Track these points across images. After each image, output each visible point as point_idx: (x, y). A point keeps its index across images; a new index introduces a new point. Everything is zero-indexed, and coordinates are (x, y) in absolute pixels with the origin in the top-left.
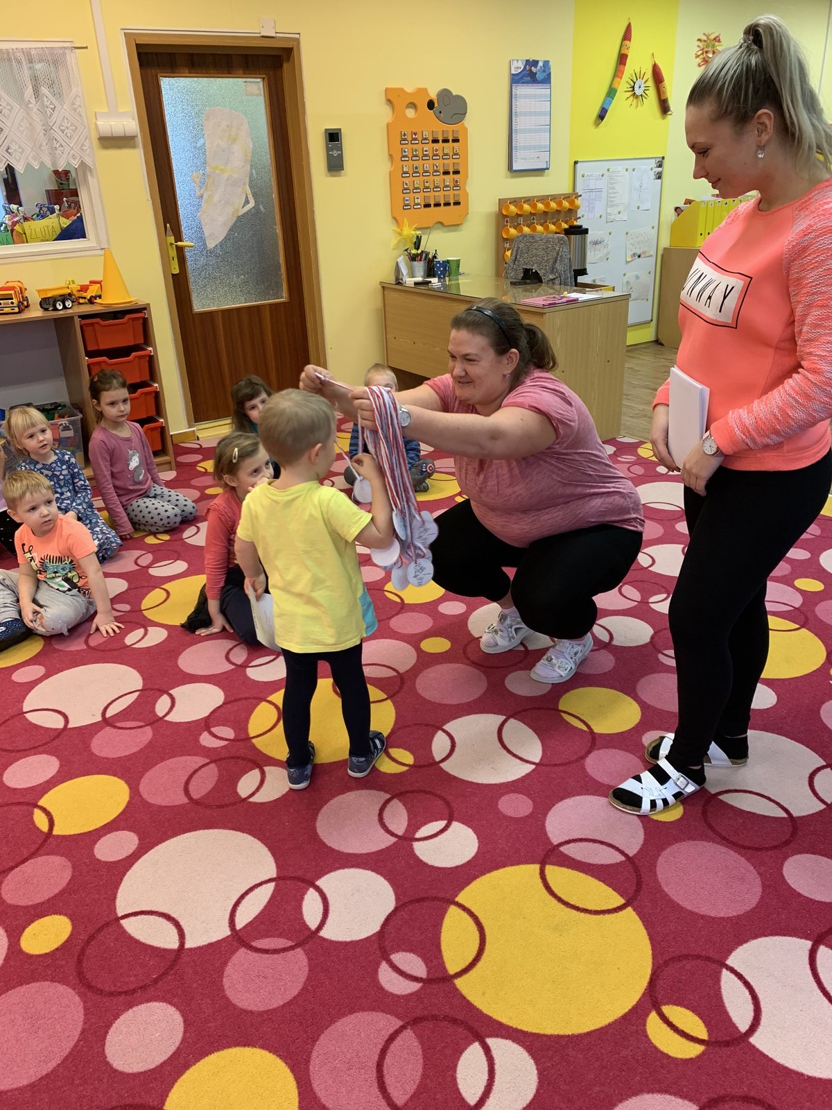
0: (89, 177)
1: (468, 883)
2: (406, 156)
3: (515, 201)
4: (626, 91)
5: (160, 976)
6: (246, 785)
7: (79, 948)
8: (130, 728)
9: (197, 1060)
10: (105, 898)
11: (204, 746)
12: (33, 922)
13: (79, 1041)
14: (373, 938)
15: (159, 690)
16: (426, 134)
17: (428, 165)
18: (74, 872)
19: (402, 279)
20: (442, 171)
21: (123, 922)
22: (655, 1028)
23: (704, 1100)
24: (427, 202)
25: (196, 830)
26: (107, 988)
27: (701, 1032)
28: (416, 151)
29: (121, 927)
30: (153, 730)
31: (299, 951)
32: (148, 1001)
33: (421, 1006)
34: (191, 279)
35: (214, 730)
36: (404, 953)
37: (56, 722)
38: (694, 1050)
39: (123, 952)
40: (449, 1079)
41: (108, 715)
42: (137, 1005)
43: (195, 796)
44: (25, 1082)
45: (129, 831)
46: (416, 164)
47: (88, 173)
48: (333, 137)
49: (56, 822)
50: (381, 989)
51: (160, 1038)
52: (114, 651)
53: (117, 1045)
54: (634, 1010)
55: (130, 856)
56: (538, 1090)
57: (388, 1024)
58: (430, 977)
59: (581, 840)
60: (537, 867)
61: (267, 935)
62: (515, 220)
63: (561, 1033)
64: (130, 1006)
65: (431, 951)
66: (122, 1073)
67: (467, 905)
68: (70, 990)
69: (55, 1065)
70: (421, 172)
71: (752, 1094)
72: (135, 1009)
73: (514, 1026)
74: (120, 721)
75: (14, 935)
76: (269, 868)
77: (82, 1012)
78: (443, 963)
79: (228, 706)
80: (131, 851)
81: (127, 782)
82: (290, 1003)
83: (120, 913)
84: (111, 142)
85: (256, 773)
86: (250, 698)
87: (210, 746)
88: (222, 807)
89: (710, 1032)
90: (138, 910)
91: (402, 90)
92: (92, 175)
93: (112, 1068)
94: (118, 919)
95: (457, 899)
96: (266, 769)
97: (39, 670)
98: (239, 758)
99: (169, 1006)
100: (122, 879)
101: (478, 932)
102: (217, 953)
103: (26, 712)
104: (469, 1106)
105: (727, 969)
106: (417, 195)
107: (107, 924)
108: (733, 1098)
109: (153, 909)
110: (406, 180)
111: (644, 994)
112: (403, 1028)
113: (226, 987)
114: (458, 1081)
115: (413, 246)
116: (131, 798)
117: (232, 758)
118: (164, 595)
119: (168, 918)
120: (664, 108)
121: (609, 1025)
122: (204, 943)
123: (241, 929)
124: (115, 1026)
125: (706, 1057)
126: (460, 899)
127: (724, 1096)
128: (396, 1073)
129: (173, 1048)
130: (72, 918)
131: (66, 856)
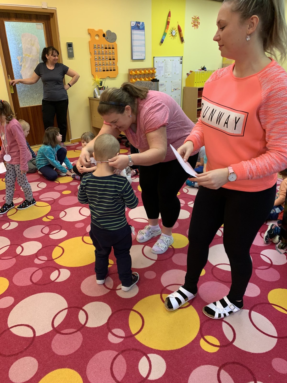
1: (136, 302)
2: (96, 53)
3: (134, 70)
4: (170, 34)
5: (27, 347)
6: (54, 276)
8: (7, 259)
9: (45, 375)
10: (3, 322)
11: (36, 264)
14: (105, 325)
15: (17, 245)
16: (103, 46)
17: (104, 57)
19: (96, 96)
20: (109, 59)
21: (11, 330)
22: (203, 344)
23: (221, 365)
24: (104, 69)
25: (36, 294)
26: (7, 354)
27: (217, 343)
28: (99, 51)
29: (10, 331)
30: (16, 259)
31: (79, 332)
32: (24, 356)
33: (124, 346)
34: (19, 95)
35: (39, 257)
36: (116, 329)
38: (216, 349)
39: (12, 340)
40: (136, 370)
42: (20, 359)
43: (35, 281)
45: (10, 296)
46: (100, 56)
48: (70, 45)
50: (109, 342)
51: (30, 369)
53: (13, 374)
54: (196, 338)
55: (11, 305)
56: (166, 370)
57: (113, 354)
58: (126, 336)
59: (173, 285)
60: (159, 295)
61: (66, 328)
62: (135, 76)
63: (173, 349)
64: (17, 359)
65: (126, 327)
67: (137, 310)
70: (101, 59)
71: (236, 361)
72: (19, 360)
73: (157, 349)
74: (3, 257)
76: (65, 304)
78: (130, 331)
79: (44, 249)
80: (11, 304)
81: (7, 279)
82: (77, 351)
83: (9, 326)
85: (56, 272)
86: (51, 245)
87: (39, 263)
88: (45, 284)
89: (220, 343)
90: (17, 324)
91: (94, 30)
93: (12, 382)
94: (9, 329)
95: (133, 309)
96: (60, 270)
98: (49, 267)
99: (32, 357)
100: (9, 314)
101: (141, 319)
102: (48, 337)
104: (144, 378)
105: (224, 322)
106: (100, 67)
107: (5, 331)
108: (229, 363)
109: (22, 324)
110: (96, 62)
111: (198, 333)
112: (118, 354)
113: (53, 348)
114: (139, 370)
115: (99, 85)
116: (10, 284)
117: (48, 267)
118: (15, 210)
119: (28, 326)
120: (182, 40)
121: (188, 344)
122: (43, 334)
123: (56, 327)
124: (11, 367)
125: (220, 351)
126: (134, 308)
127: (227, 363)
128: (117, 370)
129: (35, 372)
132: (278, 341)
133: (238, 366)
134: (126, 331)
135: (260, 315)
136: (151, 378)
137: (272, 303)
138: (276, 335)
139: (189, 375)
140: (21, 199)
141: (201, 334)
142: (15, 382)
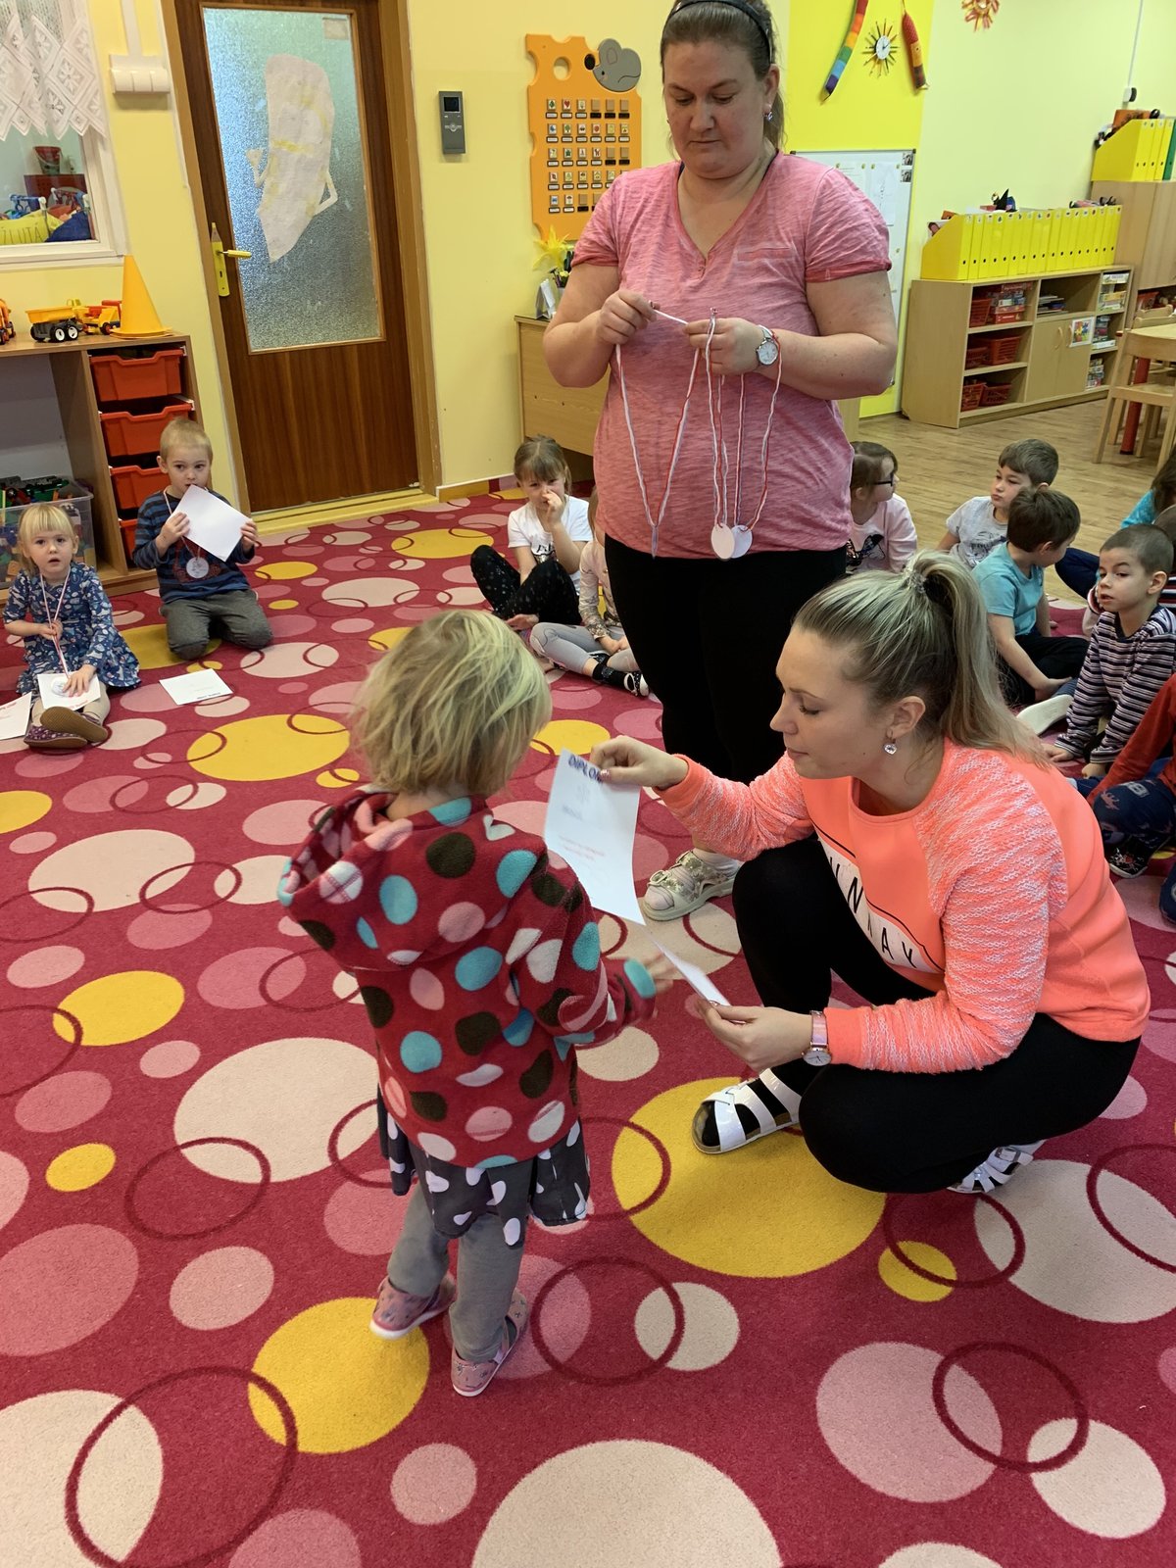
0: (101, 152)
1: (646, 1100)
2: (553, 136)
4: (864, 53)
5: (238, 1216)
6: (345, 982)
7: (126, 1183)
8: (181, 912)
9: (295, 1314)
10: (158, 1124)
11: (285, 935)
12: (61, 1152)
13: (134, 1293)
15: (218, 864)
16: (582, 104)
17: (584, 150)
18: (114, 1091)
19: (547, 313)
20: (604, 159)
21: (185, 1152)
22: (890, 1269)
23: (951, 1347)
24: (583, 203)
26: (168, 1230)
27: (949, 1271)
28: (568, 128)
29: (183, 1158)
30: (213, 914)
32: (224, 1245)
33: (587, 1246)
34: (247, 305)
37: (77, 905)
38: (938, 1293)
39: (188, 1187)
40: (625, 1330)
41: (149, 895)
42: (211, 1250)
43: (276, 996)
44: (64, 1345)
45: (187, 1040)
46: (568, 147)
47: (99, 144)
48: (451, 103)
49: (85, 1030)
51: (243, 1290)
52: (151, 814)
53: (186, 1297)
54: (863, 1248)
55: (190, 1071)
56: (740, 1342)
57: (544, 1268)
58: (599, 1213)
63: (770, 1275)
64: (200, 1251)
65: (599, 1183)
66: (194, 1331)
67: (645, 1127)
68: (117, 1234)
69: (104, 1322)
70: (575, 159)
71: (1011, 1340)
72: (208, 1254)
73: (709, 1269)
74: (165, 903)
75: (37, 1168)
77: (137, 1259)
78: (616, 1196)
80: (190, 1066)
81: (180, 980)
83: (181, 1141)
84: (132, 99)
87: (293, 935)
88: (313, 1010)
89: (958, 1270)
90: (208, 1136)
91: (549, 38)
92: (105, 149)
93: (180, 1324)
94: (178, 1148)
95: (632, 1120)
97: (48, 839)
99: (253, 1251)
100: (180, 1100)
101: (660, 1159)
102: (313, 1190)
103: (34, 892)
104: (651, 1360)
105: (987, 1202)
106: (568, 194)
107: (164, 1154)
108: (986, 1346)
109: (225, 1136)
110: (554, 171)
111: (876, 1230)
112: (564, 1272)
113: (328, 1228)
114: (637, 1332)
115: (562, 266)
116: (187, 999)
118: (218, 742)
119: (246, 1146)
120: (917, 79)
121: (831, 1265)
122: (296, 1176)
123: (344, 1160)
124: (181, 1276)
125: (954, 1300)
126: (635, 1119)
127: (976, 1344)
128: (557, 1324)
129: (262, 1301)
130: (115, 1147)
131: (102, 1072)
133: (1019, 1358)
134: (600, 1194)
135: (1133, 1186)
136: (680, 1362)
139: (825, 1369)
140: (241, 704)
141: (887, 1234)
142: (192, 1325)
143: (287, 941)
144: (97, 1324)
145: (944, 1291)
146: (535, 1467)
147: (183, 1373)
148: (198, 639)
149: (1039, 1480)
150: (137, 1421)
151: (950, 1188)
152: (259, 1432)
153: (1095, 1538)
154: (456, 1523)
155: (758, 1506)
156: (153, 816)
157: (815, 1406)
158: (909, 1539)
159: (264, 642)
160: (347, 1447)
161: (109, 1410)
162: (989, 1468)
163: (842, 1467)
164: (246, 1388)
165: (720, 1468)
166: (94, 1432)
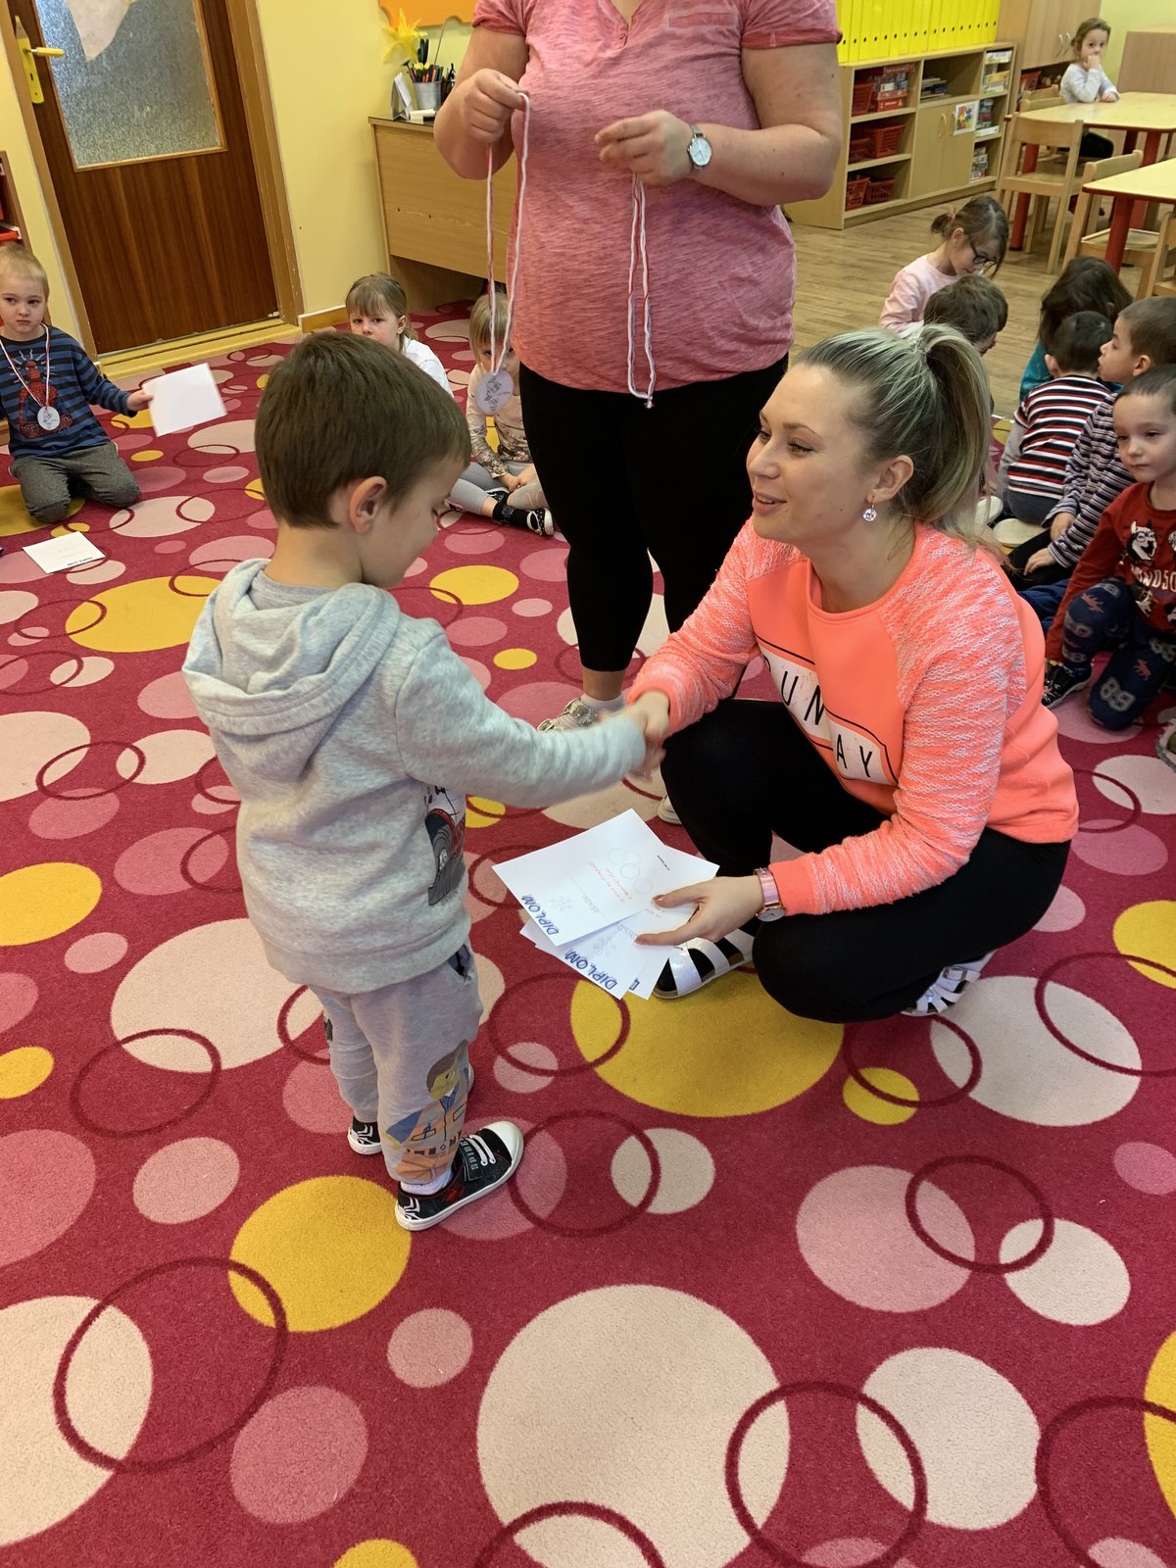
5: (193, 1107)
7: (69, 1084)
8: (84, 798)
9: (266, 1198)
10: (93, 1021)
11: (201, 814)
13: (95, 1195)
15: (116, 743)
18: (40, 990)
19: (404, 112)
21: (128, 1047)
22: (854, 1096)
23: (919, 1165)
25: (210, 923)
26: (121, 1128)
27: (911, 1093)
29: (125, 1053)
30: (120, 797)
32: (184, 1137)
33: (555, 1103)
34: (65, 113)
35: (212, 791)
36: (525, 1044)
38: (902, 1114)
39: (136, 1083)
40: (602, 1181)
41: (47, 781)
42: (169, 1144)
43: (200, 879)
44: (28, 1253)
45: (112, 932)
50: (500, 1089)
51: (209, 1180)
52: (34, 695)
53: (150, 1194)
54: (827, 1077)
55: (119, 963)
56: (716, 1180)
58: (563, 1068)
63: (740, 1113)
64: (158, 1146)
65: (561, 1038)
66: (163, 1226)
68: (68, 1137)
69: (67, 1227)
71: (977, 1152)
72: (167, 1148)
73: (681, 1113)
74: (67, 790)
77: (92, 1160)
78: (578, 1049)
80: (119, 958)
81: (94, 869)
83: (120, 1035)
87: (206, 812)
89: (921, 1092)
90: (144, 1030)
93: (148, 1221)
94: (118, 1044)
99: (213, 1140)
100: (113, 994)
101: (619, 1013)
102: (267, 1074)
104: (631, 1207)
107: (105, 1051)
108: (953, 1160)
109: (167, 1027)
111: (837, 1060)
112: (534, 1129)
113: (288, 1110)
114: (615, 1182)
115: (416, 57)
116: (104, 888)
118: (98, 612)
119: (190, 1035)
121: (796, 1098)
122: (248, 1061)
123: (297, 1039)
124: (142, 1172)
125: (918, 1120)
127: (944, 1159)
128: (535, 1182)
129: (230, 1189)
130: (51, 1048)
131: (25, 972)
132: (1141, 1084)
133: (984, 1168)
134: (562, 1049)
135: (1079, 995)
136: (661, 1206)
137: (1127, 954)
138: (1137, 1065)
139: (802, 1198)
140: (116, 569)
141: (848, 1065)
142: (160, 1220)
143: (203, 820)
144: (62, 1229)
145: (909, 1112)
146: (529, 1321)
147: (158, 1269)
148: (59, 499)
149: (1012, 1280)
150: (117, 1321)
151: (903, 1013)
152: (245, 1318)
153: (1069, 1327)
154: (457, 1381)
155: (750, 1333)
156: (39, 696)
157: (795, 1234)
158: (896, 1348)
159: (132, 498)
160: (338, 1323)
161: (86, 1313)
162: (964, 1274)
163: (826, 1288)
164: (226, 1276)
165: (710, 1302)
166: (74, 1336)
